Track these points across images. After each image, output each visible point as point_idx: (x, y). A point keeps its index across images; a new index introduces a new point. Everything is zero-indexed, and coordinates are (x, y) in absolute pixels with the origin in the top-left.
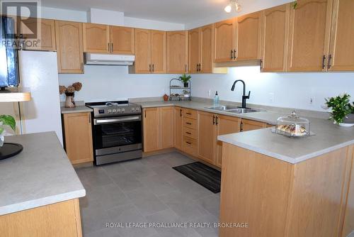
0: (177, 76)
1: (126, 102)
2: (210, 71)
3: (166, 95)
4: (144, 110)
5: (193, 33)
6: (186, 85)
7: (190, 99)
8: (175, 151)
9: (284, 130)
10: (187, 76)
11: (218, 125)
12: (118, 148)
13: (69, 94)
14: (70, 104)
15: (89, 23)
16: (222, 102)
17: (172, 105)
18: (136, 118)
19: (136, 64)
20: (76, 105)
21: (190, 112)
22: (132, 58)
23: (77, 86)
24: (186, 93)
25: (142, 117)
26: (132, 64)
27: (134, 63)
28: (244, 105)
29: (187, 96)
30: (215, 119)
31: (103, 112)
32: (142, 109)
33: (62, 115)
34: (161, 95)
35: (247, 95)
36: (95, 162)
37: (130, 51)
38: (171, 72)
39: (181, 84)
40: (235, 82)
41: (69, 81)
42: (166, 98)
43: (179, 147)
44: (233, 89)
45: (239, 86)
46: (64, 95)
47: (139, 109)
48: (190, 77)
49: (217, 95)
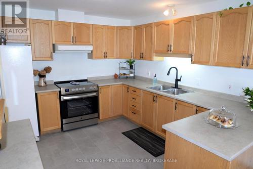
0: (125, 60)
1: (86, 80)
2: (150, 59)
3: (116, 74)
4: (100, 88)
5: (138, 28)
6: (131, 67)
7: (134, 77)
8: (122, 118)
9: (215, 120)
10: (132, 60)
11: (158, 102)
12: (80, 117)
13: (42, 76)
14: (43, 84)
15: (57, 21)
16: (159, 82)
17: (121, 83)
18: (94, 94)
19: (93, 52)
20: (47, 84)
21: (135, 90)
22: (90, 48)
23: (48, 70)
24: (131, 73)
25: (98, 93)
26: (90, 52)
27: (92, 51)
28: (176, 86)
29: (132, 75)
30: (155, 98)
31: (69, 91)
32: (98, 87)
33: (36, 95)
34: (112, 74)
35: (179, 78)
36: (62, 128)
37: (89, 42)
38: (121, 57)
39: (127, 66)
40: (171, 69)
41: (41, 66)
42: (116, 76)
43: (125, 115)
44: (168, 74)
45: (173, 71)
46: (37, 77)
47: (96, 88)
48: (134, 61)
49: (155, 76)
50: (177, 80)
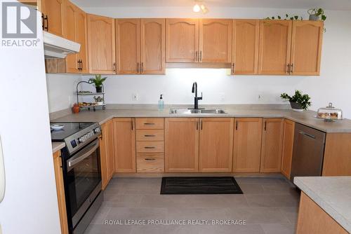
3: (76, 105)
6: (99, 90)
7: (104, 107)
24: (98, 100)
28: (196, 106)
29: (100, 104)
35: (199, 96)
40: (194, 84)
44: (193, 91)
49: (161, 98)
50: (196, 99)
